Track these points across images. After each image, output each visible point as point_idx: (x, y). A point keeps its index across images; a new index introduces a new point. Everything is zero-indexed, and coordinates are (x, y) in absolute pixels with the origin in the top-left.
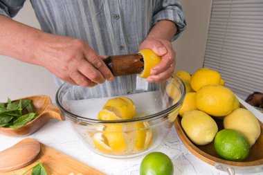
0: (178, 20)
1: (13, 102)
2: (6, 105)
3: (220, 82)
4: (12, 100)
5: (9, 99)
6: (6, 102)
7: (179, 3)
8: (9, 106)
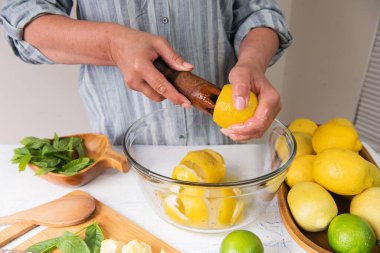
1: (61, 139)
2: (52, 142)
4: (60, 136)
5: (56, 135)
6: (52, 137)
8: (56, 143)
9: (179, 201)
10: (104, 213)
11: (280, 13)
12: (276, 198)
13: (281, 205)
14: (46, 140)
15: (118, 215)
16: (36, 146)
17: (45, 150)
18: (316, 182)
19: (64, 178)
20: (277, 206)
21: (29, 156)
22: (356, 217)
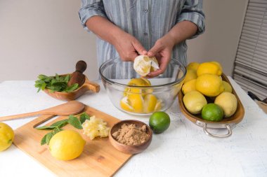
0: (200, 24)
1: (60, 76)
2: (55, 78)
3: (217, 72)
4: (59, 74)
5: (56, 74)
6: (54, 76)
7: (203, 12)
8: (58, 78)
9: (128, 100)
10: (89, 109)
11: (203, 15)
12: (177, 98)
13: (180, 102)
14: (51, 77)
16: (47, 80)
17: (53, 82)
18: (198, 91)
19: (65, 95)
21: (45, 85)
22: (217, 105)
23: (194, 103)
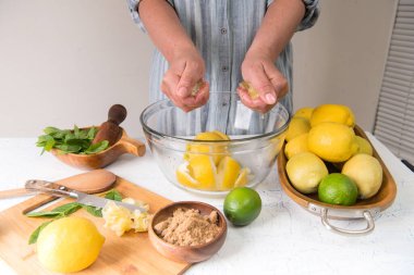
1: (81, 130)
2: (73, 132)
3: (346, 120)
5: (76, 127)
6: (72, 128)
8: (77, 133)
9: (189, 167)
10: (123, 184)
12: (276, 165)
13: (280, 172)
14: (67, 131)
15: (135, 186)
16: (59, 136)
17: (68, 137)
20: (277, 172)
21: (53, 143)
22: (345, 176)
23: (306, 173)
